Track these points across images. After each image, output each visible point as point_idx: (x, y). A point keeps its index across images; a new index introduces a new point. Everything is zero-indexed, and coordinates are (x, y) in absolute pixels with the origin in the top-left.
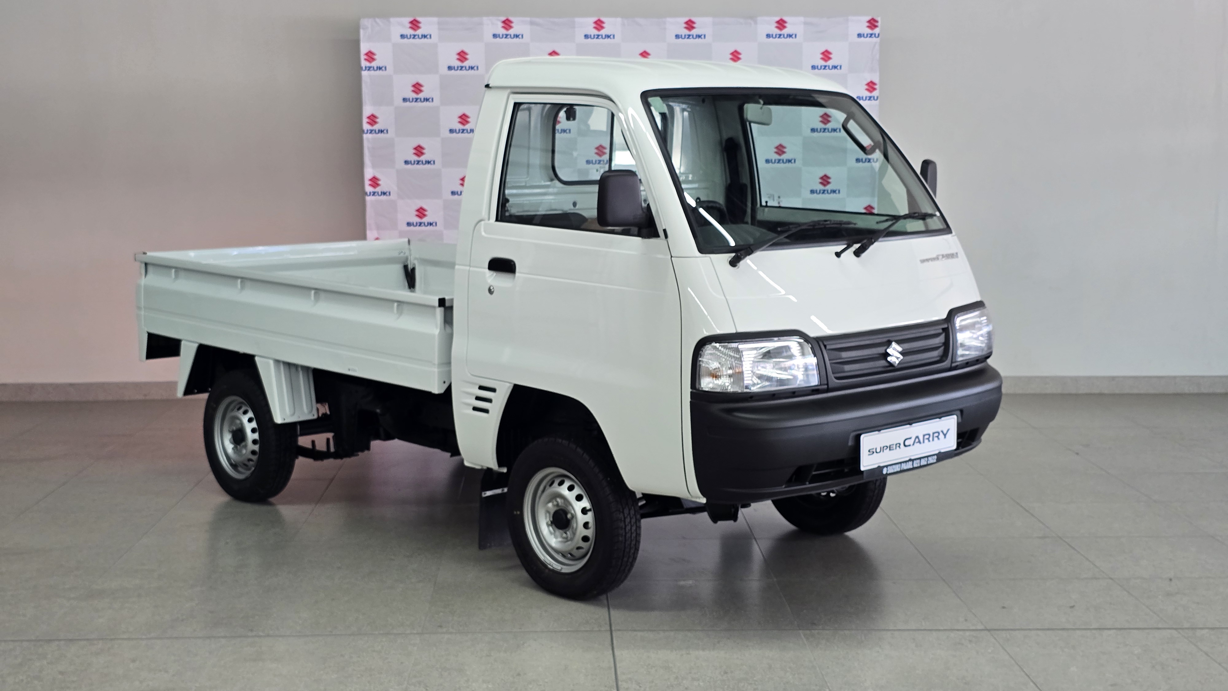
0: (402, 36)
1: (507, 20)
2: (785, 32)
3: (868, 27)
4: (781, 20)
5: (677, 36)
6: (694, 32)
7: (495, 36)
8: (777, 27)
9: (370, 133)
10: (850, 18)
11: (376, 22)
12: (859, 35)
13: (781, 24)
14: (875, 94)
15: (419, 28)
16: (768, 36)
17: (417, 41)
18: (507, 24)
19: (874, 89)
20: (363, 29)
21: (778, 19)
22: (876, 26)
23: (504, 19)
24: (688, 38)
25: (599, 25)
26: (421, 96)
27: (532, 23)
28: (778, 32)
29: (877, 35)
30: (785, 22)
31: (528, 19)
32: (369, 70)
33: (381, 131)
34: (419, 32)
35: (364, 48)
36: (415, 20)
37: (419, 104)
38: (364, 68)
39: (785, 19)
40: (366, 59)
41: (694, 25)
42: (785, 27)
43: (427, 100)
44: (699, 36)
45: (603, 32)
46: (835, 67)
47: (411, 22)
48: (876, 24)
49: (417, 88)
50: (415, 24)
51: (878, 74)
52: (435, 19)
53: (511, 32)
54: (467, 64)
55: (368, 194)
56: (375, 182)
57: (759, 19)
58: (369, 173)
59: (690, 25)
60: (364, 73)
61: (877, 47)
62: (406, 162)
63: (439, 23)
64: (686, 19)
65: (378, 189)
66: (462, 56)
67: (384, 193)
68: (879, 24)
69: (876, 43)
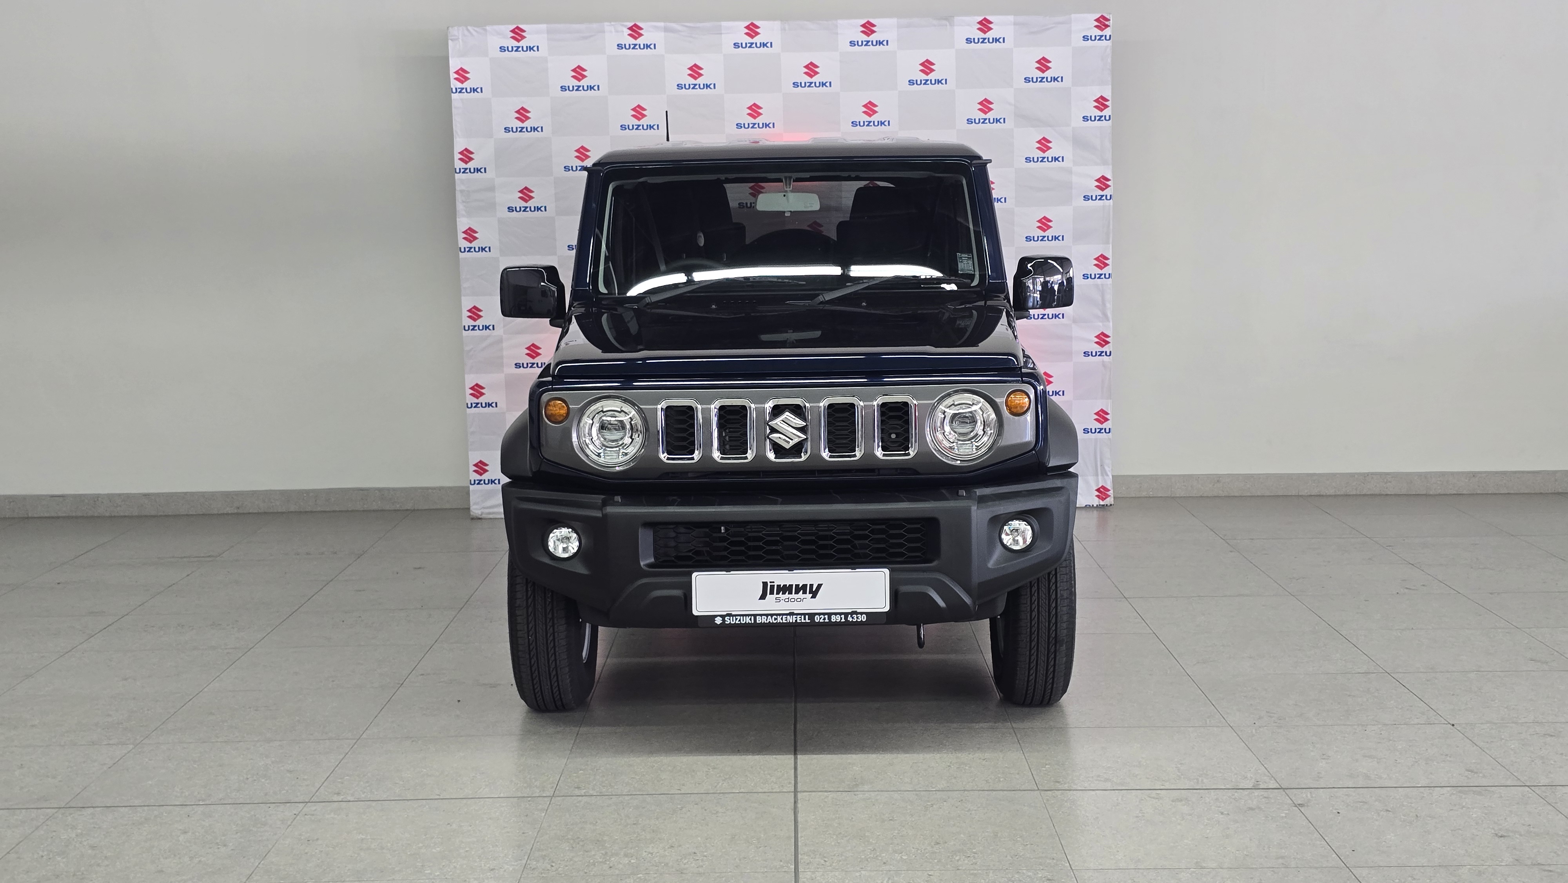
0: (502, 49)
1: (635, 25)
2: (990, 35)
3: (1096, 26)
4: (985, 19)
5: (852, 44)
6: (874, 37)
7: (620, 46)
8: (979, 29)
9: (463, 172)
10: (1073, 16)
11: (468, 30)
12: (1085, 38)
13: (985, 25)
14: (1107, 112)
15: (523, 37)
16: (969, 41)
17: (521, 54)
18: (635, 31)
19: (1106, 106)
20: (451, 40)
21: (980, 19)
22: (1107, 26)
23: (630, 24)
24: (866, 45)
25: (752, 30)
26: (528, 124)
27: (666, 30)
28: (981, 35)
29: (1108, 38)
30: (991, 23)
31: (662, 24)
32: (460, 92)
33: (478, 170)
34: (523, 43)
35: (454, 64)
36: (518, 28)
37: (525, 135)
38: (454, 91)
39: (989, 18)
40: (456, 79)
41: (874, 29)
42: (990, 29)
43: (535, 129)
44: (880, 43)
45: (757, 40)
46: (1055, 79)
47: (513, 31)
48: (1107, 23)
49: (522, 114)
50: (518, 34)
51: (1110, 86)
52: (543, 27)
53: (640, 41)
54: (584, 83)
55: (463, 250)
56: (470, 235)
57: (957, 19)
58: (463, 224)
59: (868, 29)
60: (454, 96)
61: (1109, 51)
62: (510, 209)
63: (549, 32)
64: (863, 22)
65: (475, 244)
66: (579, 73)
67: (483, 249)
68: (1110, 23)
69: (1107, 47)
